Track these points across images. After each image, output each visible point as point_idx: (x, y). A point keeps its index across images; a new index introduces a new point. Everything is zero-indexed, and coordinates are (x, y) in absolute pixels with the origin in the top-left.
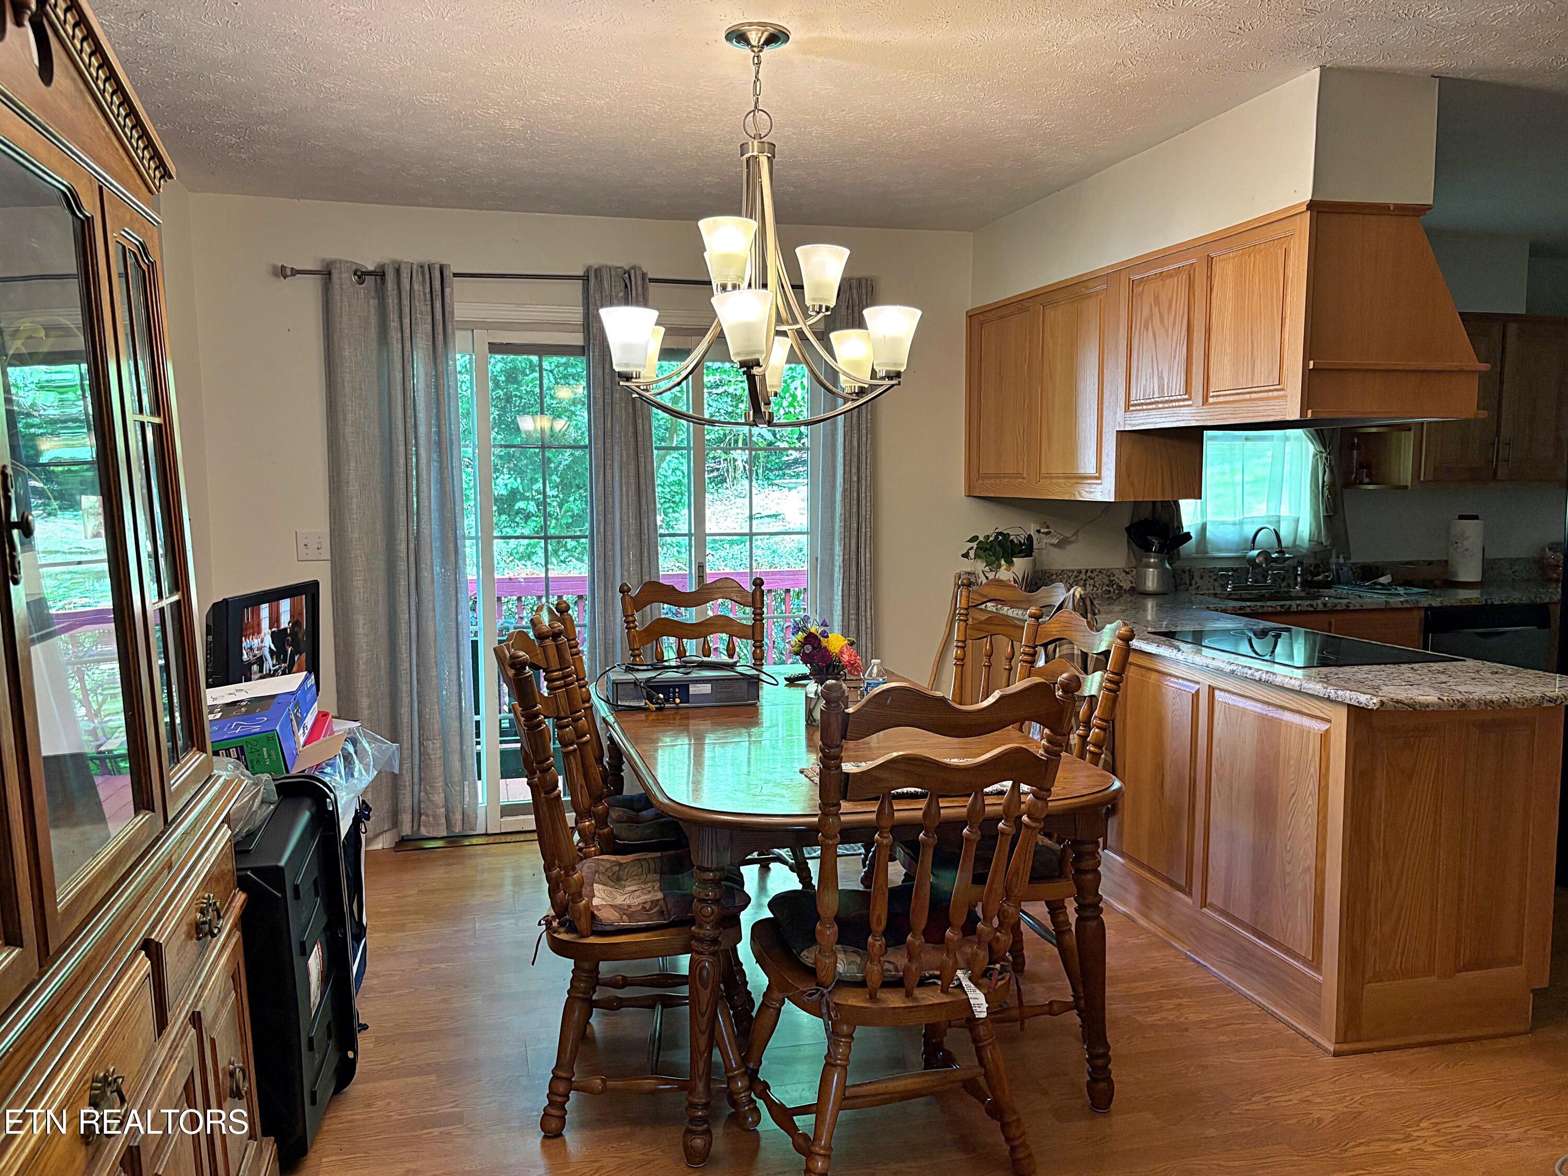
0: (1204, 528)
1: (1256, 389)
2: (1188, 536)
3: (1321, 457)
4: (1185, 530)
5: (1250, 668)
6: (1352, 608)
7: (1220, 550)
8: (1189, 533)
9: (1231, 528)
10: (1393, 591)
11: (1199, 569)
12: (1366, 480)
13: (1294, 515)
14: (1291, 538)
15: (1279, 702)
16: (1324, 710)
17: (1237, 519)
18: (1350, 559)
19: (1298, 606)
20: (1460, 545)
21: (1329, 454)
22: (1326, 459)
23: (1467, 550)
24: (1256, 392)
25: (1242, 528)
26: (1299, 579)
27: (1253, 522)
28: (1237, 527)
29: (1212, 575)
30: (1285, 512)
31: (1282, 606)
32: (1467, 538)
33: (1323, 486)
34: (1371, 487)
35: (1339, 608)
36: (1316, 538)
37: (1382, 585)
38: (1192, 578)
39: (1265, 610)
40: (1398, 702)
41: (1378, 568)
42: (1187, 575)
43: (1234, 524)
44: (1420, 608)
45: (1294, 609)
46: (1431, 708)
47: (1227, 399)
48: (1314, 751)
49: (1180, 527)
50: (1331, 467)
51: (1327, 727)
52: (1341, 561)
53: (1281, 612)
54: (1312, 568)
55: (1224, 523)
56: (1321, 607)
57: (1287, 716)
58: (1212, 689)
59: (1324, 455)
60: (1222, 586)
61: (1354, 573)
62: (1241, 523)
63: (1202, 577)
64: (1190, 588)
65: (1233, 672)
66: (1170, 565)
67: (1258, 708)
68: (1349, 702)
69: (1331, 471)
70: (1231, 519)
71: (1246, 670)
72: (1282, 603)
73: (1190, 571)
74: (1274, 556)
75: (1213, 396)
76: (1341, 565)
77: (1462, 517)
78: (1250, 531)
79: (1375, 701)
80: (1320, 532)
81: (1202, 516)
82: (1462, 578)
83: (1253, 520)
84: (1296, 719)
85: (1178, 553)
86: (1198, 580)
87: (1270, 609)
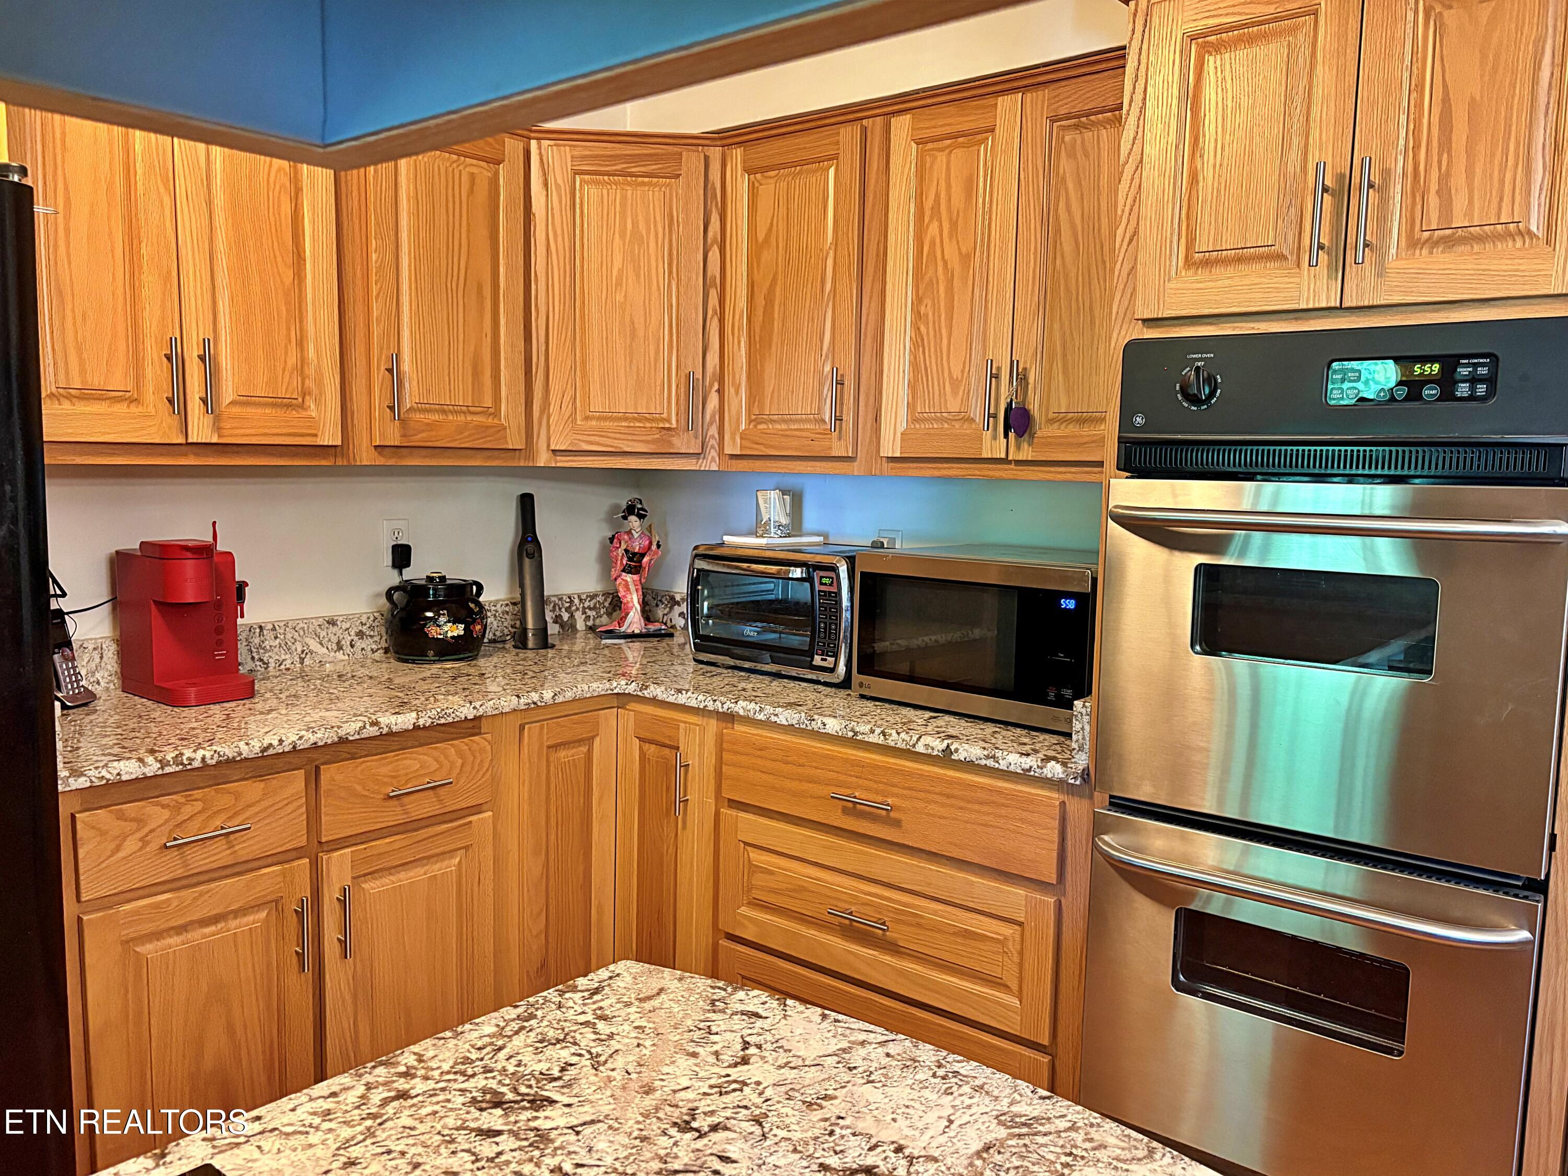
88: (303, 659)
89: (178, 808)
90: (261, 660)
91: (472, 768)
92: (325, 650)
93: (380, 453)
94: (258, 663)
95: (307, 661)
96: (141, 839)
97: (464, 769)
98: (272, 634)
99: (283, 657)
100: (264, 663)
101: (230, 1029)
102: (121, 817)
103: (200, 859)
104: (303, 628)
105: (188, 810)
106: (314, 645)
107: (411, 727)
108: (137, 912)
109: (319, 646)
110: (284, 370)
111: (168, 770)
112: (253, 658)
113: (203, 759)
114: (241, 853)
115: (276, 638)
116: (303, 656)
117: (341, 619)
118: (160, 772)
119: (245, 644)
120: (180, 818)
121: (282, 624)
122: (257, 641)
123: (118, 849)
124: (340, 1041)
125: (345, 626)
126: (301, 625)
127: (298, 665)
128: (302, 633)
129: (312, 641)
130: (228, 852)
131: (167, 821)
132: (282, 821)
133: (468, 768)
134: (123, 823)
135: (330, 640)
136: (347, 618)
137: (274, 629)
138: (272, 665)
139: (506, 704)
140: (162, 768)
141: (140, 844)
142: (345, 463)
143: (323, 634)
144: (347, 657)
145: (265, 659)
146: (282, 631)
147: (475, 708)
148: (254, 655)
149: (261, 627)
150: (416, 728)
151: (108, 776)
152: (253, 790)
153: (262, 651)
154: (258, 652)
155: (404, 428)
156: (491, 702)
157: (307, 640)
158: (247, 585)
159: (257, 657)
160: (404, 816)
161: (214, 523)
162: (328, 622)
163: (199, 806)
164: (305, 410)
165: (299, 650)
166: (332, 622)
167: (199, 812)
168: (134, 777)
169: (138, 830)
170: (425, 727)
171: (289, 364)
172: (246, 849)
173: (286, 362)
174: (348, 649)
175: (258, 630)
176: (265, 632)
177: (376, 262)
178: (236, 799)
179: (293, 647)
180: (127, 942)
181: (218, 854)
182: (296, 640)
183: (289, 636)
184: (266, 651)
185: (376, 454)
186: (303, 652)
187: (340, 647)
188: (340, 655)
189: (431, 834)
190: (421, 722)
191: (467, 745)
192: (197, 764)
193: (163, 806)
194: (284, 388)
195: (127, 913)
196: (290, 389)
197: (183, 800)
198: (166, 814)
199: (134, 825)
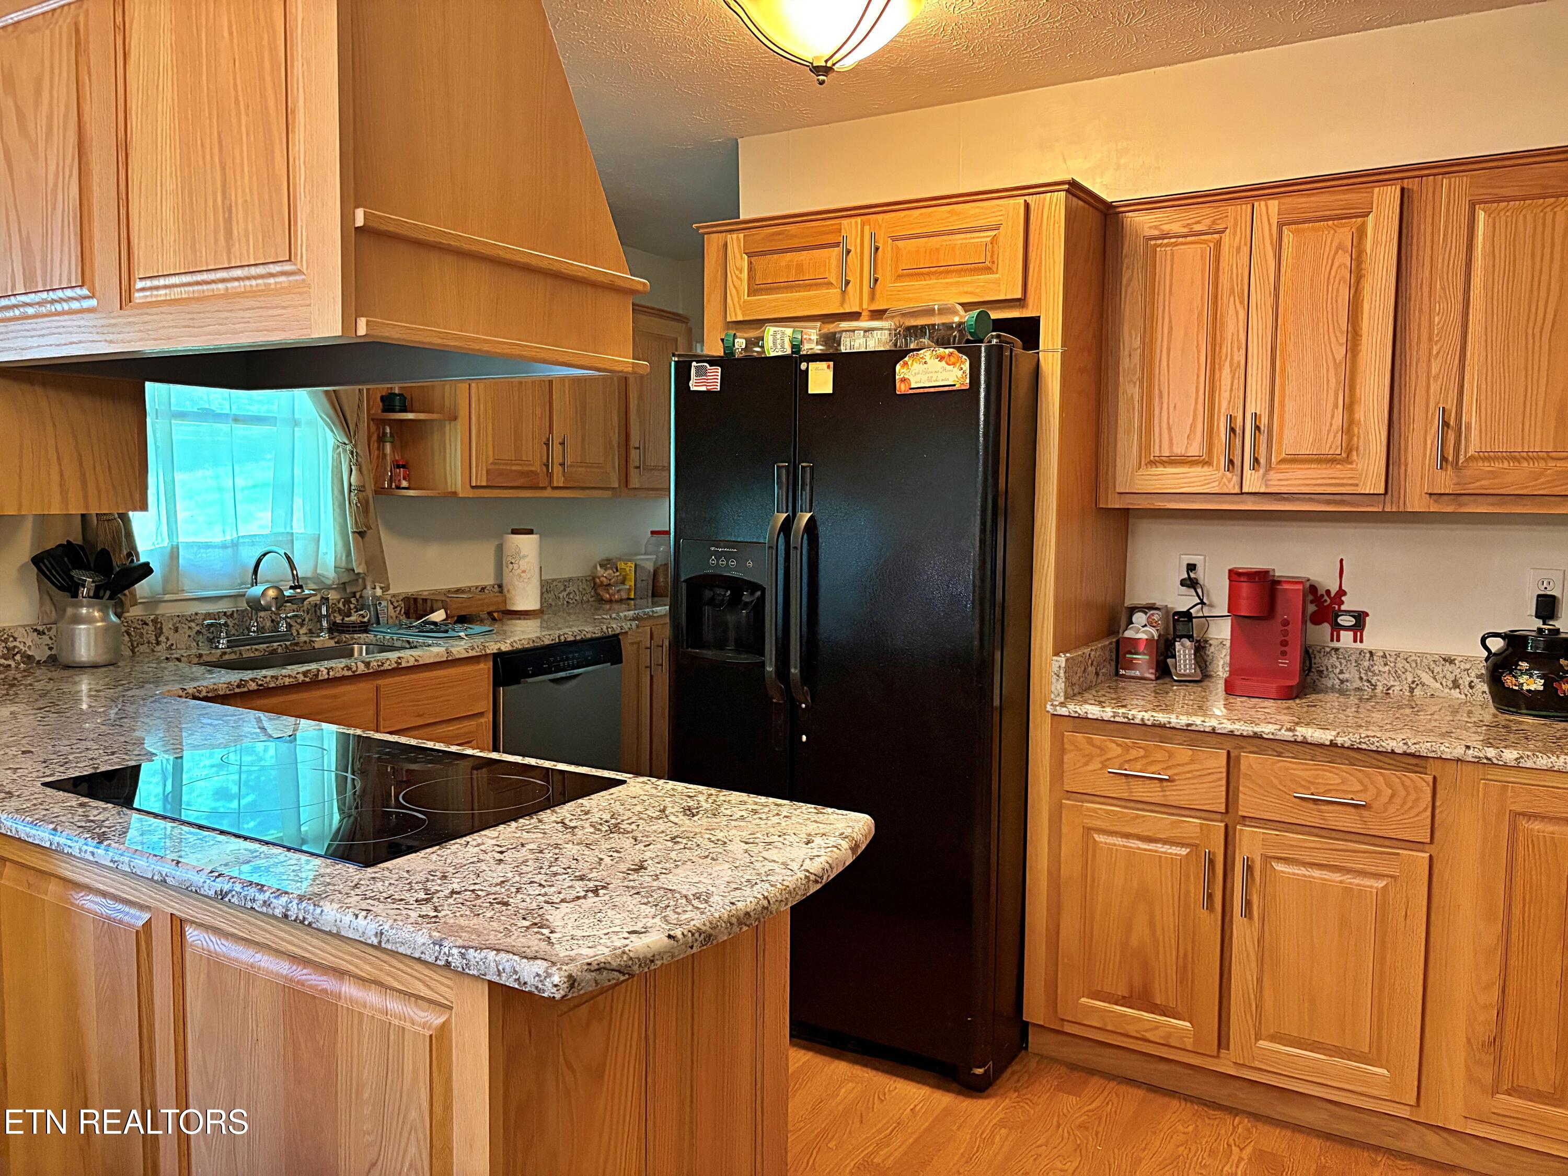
0: (174, 554)
1: (238, 273)
2: (146, 570)
3: (345, 451)
4: (143, 560)
5: (261, 888)
6: (404, 665)
7: (204, 588)
8: (147, 564)
9: (220, 553)
10: (451, 633)
11: (172, 618)
12: (404, 484)
13: (311, 531)
14: (311, 565)
15: (329, 960)
16: (433, 984)
17: (228, 538)
18: (388, 589)
19: (328, 670)
20: (516, 566)
21: (355, 446)
22: (352, 453)
23: (524, 572)
24: (237, 279)
25: (236, 554)
26: (325, 624)
27: (253, 544)
28: (230, 551)
29: (193, 625)
30: (298, 527)
31: (305, 674)
32: (524, 557)
33: (350, 491)
34: (411, 493)
35: (386, 666)
36: (344, 564)
37: (435, 624)
38: (159, 632)
39: (280, 682)
40: (600, 969)
41: (425, 600)
42: (151, 628)
43: (224, 546)
44: (487, 655)
45: (324, 675)
46: (659, 963)
47: (176, 293)
48: (415, 1071)
49: (132, 552)
50: (358, 464)
51: (441, 1020)
52: (379, 592)
53: (304, 683)
54: (341, 605)
55: (207, 546)
56: (361, 668)
57: (349, 989)
58: (178, 925)
59: (349, 447)
60: (210, 641)
61: (395, 608)
62: (235, 545)
63: (176, 630)
64: (158, 648)
65: (222, 895)
66: (119, 616)
67: (283, 967)
68: (495, 979)
69: (360, 470)
70: (218, 539)
71: (252, 892)
72: (305, 667)
73: (155, 621)
74: (287, 593)
75: (143, 289)
76: (379, 598)
77: (515, 532)
78: (249, 556)
79: (556, 979)
80: (349, 554)
81: (170, 536)
82: (520, 606)
83: (253, 540)
84: (372, 997)
85: (133, 595)
86: (171, 634)
87: (287, 681)
88: (1413, 689)
89: (1127, 748)
90: (1369, 681)
91: (1404, 803)
92: (1438, 685)
93: (1436, 501)
94: (1366, 684)
95: (1417, 692)
96: (1102, 762)
97: (1394, 800)
98: (1381, 661)
99: (1392, 683)
100: (1372, 685)
101: (1152, 924)
102: (1090, 742)
103: (1141, 791)
104: (1416, 662)
105: (1134, 753)
106: (1426, 678)
107: (1328, 743)
108: (1095, 810)
109: (1432, 680)
110: (1329, 431)
111: (1117, 719)
112: (1361, 678)
113: (1142, 720)
114: (1170, 798)
115: (1386, 664)
116: (1414, 686)
117: (1460, 659)
118: (1112, 719)
119: (1354, 664)
120: (1128, 757)
121: (1393, 654)
122: (1366, 664)
123: (1086, 764)
124: (1243, 986)
125: (1463, 666)
126: (1413, 658)
127: (1407, 693)
128: (1414, 665)
129: (1424, 674)
130: (1161, 794)
131: (1118, 756)
132: (1204, 786)
133: (1398, 800)
134: (1092, 748)
135: (1444, 677)
136: (1467, 660)
137: (1384, 656)
138: (1379, 688)
139: (1447, 750)
140: (1114, 717)
141: (1100, 766)
142: (1394, 510)
143: (1437, 669)
144: (1463, 697)
145: (1373, 682)
146: (1392, 660)
147: (1405, 744)
148: (1363, 675)
149: (1371, 653)
150: (1333, 744)
151: (1079, 711)
152: (1183, 753)
153: (1370, 674)
154: (1366, 674)
155: (1458, 476)
156: (1429, 744)
157: (1419, 672)
158: (1367, 615)
159: (1365, 678)
160: (1321, 821)
161: (1342, 560)
162: (1444, 660)
163: (1142, 752)
164: (1351, 463)
165: (1410, 680)
166: (1450, 661)
167: (1142, 757)
168: (1095, 717)
169: (1101, 755)
170: (1343, 747)
171: (1334, 427)
172: (1174, 796)
173: (1331, 425)
174: (1467, 690)
175: (1368, 655)
176: (1375, 658)
177: (1438, 324)
178: (1169, 757)
179: (1404, 676)
180: (1089, 829)
181: (1151, 793)
182: (1406, 671)
183: (1399, 665)
184: (1375, 675)
185: (1432, 501)
186: (1413, 682)
187: (1456, 685)
188: (1455, 693)
189: (1349, 848)
190: (1339, 741)
191: (1399, 778)
192: (1137, 721)
193: (1118, 745)
194: (1328, 445)
195: (1088, 809)
196: (1334, 447)
197: (1131, 744)
198: (1119, 750)
199: (1098, 751)
